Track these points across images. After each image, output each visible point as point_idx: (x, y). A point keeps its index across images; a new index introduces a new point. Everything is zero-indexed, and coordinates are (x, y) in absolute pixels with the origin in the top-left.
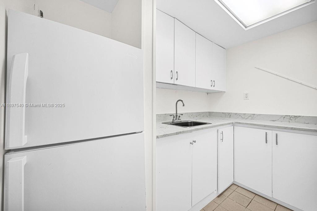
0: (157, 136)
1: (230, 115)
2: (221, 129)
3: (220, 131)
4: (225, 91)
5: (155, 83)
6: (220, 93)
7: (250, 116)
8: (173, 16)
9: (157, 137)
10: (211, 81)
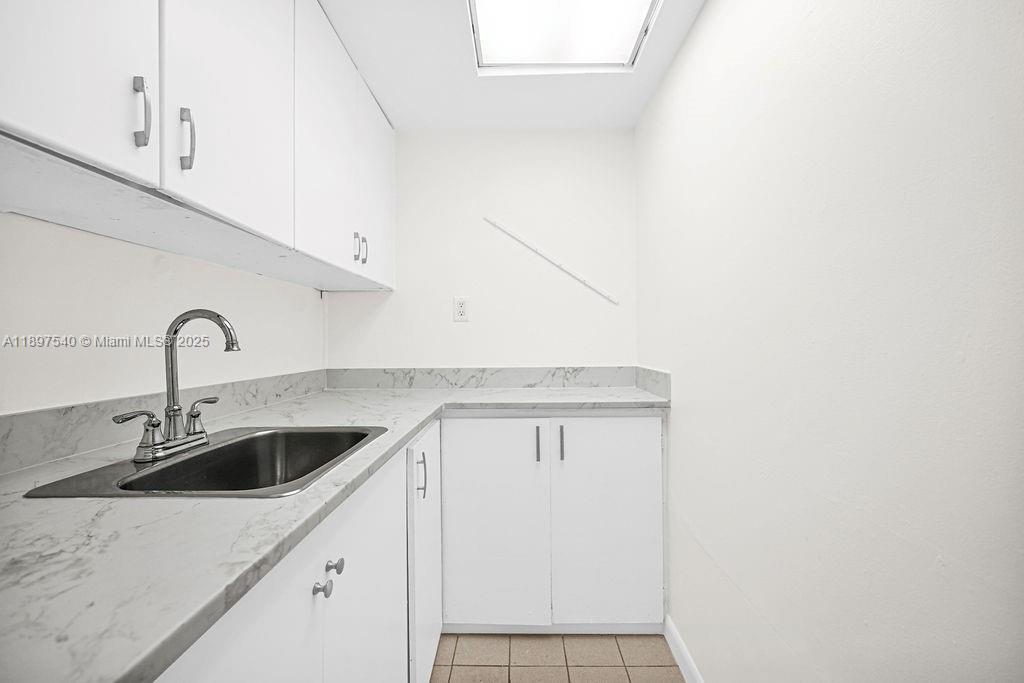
1: (412, 378)
3: (416, 455)
4: (394, 288)
7: (473, 377)
10: (357, 235)
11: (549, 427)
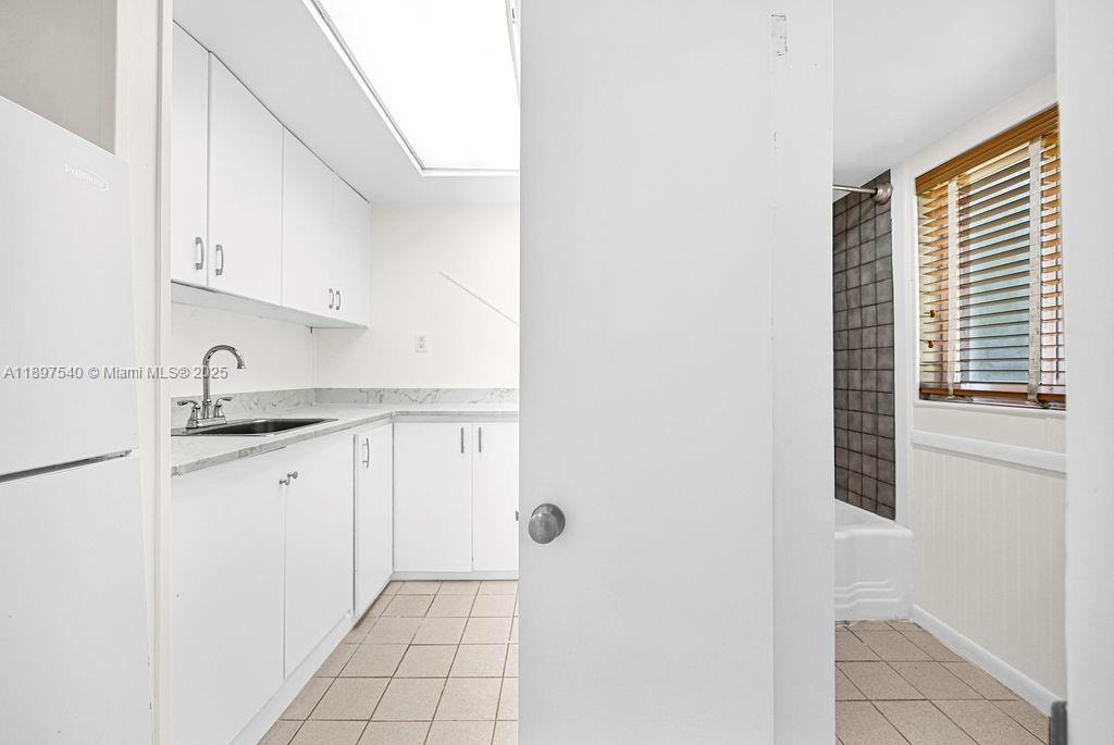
0: (175, 468)
1: (382, 396)
2: (364, 434)
3: (361, 439)
4: (369, 326)
5: (166, 286)
6: (356, 330)
7: (428, 396)
8: (207, 46)
9: (175, 472)
10: (331, 291)
11: (471, 429)
